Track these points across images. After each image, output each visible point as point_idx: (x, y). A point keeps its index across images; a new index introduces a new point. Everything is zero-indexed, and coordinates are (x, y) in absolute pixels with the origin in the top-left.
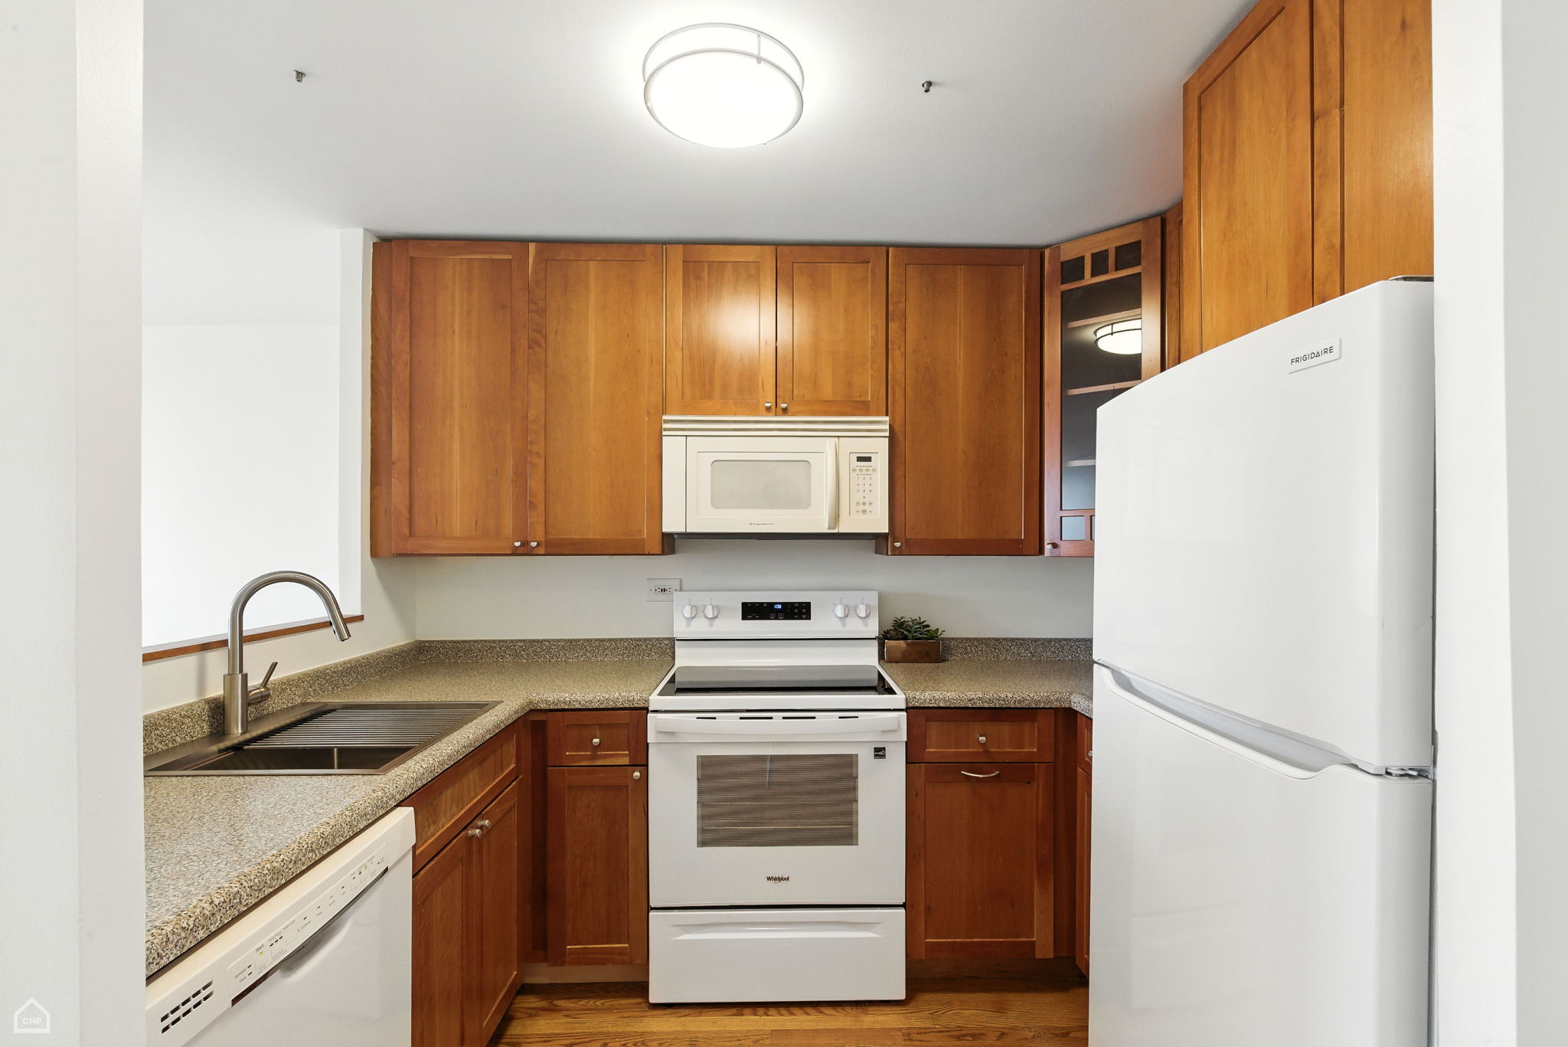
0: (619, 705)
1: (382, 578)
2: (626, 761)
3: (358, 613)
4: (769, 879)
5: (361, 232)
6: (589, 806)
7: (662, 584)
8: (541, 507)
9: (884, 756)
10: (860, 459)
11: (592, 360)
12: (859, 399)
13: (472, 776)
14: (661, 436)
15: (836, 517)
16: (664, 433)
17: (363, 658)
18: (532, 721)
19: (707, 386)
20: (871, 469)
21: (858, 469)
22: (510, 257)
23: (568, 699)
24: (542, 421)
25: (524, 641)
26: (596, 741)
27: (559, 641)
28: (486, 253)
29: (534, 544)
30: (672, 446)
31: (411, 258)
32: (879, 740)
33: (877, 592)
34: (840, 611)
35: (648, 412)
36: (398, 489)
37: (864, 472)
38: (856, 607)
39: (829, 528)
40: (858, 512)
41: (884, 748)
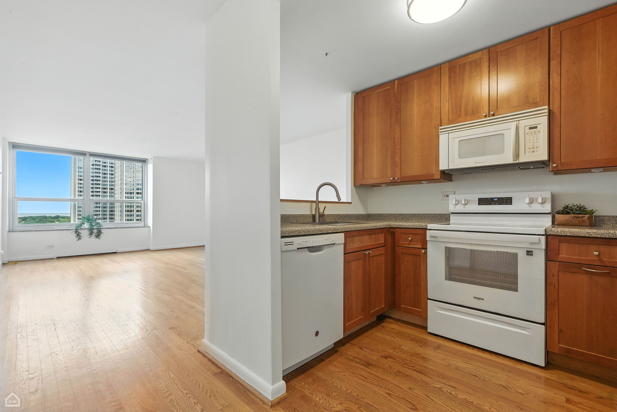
0: (418, 227)
1: (357, 192)
2: (420, 247)
3: (350, 202)
4: (475, 298)
5: (350, 93)
6: (408, 261)
7: (447, 194)
8: (399, 166)
9: (532, 255)
10: (530, 128)
11: (415, 114)
12: (532, 102)
13: (366, 238)
14: (439, 135)
15: (517, 156)
16: (440, 133)
17: (351, 214)
18: (392, 232)
19: (459, 113)
20: (537, 132)
21: (529, 133)
22: (390, 87)
23: (401, 224)
24: (399, 138)
25: (398, 214)
26: (410, 239)
27: (409, 214)
28: (382, 89)
29: (396, 178)
30: (443, 138)
31: (363, 96)
32: (529, 247)
33: (550, 192)
34: (527, 201)
35: (435, 128)
36: (360, 165)
37: (533, 134)
38: (537, 198)
39: (513, 161)
40: (530, 152)
41: (532, 251)
